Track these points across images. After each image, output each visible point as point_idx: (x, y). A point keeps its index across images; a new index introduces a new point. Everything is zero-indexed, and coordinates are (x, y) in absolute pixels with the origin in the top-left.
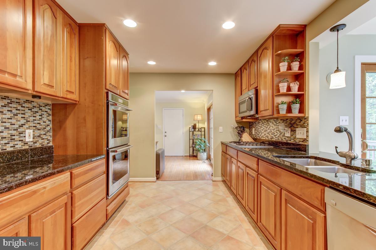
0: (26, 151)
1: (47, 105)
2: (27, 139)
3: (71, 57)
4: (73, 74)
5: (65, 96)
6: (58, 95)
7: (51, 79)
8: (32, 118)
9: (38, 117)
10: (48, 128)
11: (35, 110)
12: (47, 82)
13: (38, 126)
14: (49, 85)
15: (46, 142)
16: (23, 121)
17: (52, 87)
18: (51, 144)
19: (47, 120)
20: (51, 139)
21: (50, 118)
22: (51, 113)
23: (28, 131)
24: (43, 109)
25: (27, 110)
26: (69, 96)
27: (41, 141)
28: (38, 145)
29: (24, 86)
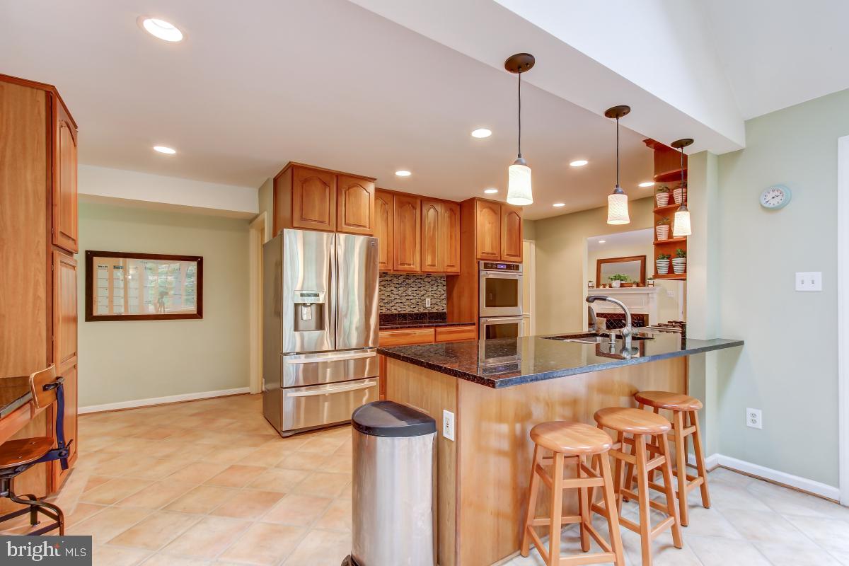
0: (425, 313)
1: (442, 277)
2: (427, 306)
3: (451, 236)
4: (453, 249)
5: (445, 270)
6: (439, 270)
7: (433, 259)
8: (430, 289)
9: (435, 288)
10: (443, 297)
11: (432, 283)
12: (430, 263)
13: (435, 295)
14: (431, 265)
15: (441, 308)
16: (424, 292)
17: (434, 265)
18: (445, 310)
19: (442, 290)
20: (445, 306)
21: (445, 288)
22: (445, 283)
23: (427, 299)
24: (439, 281)
25: (427, 283)
26: (450, 270)
27: (437, 307)
28: (434, 310)
29: (415, 270)
